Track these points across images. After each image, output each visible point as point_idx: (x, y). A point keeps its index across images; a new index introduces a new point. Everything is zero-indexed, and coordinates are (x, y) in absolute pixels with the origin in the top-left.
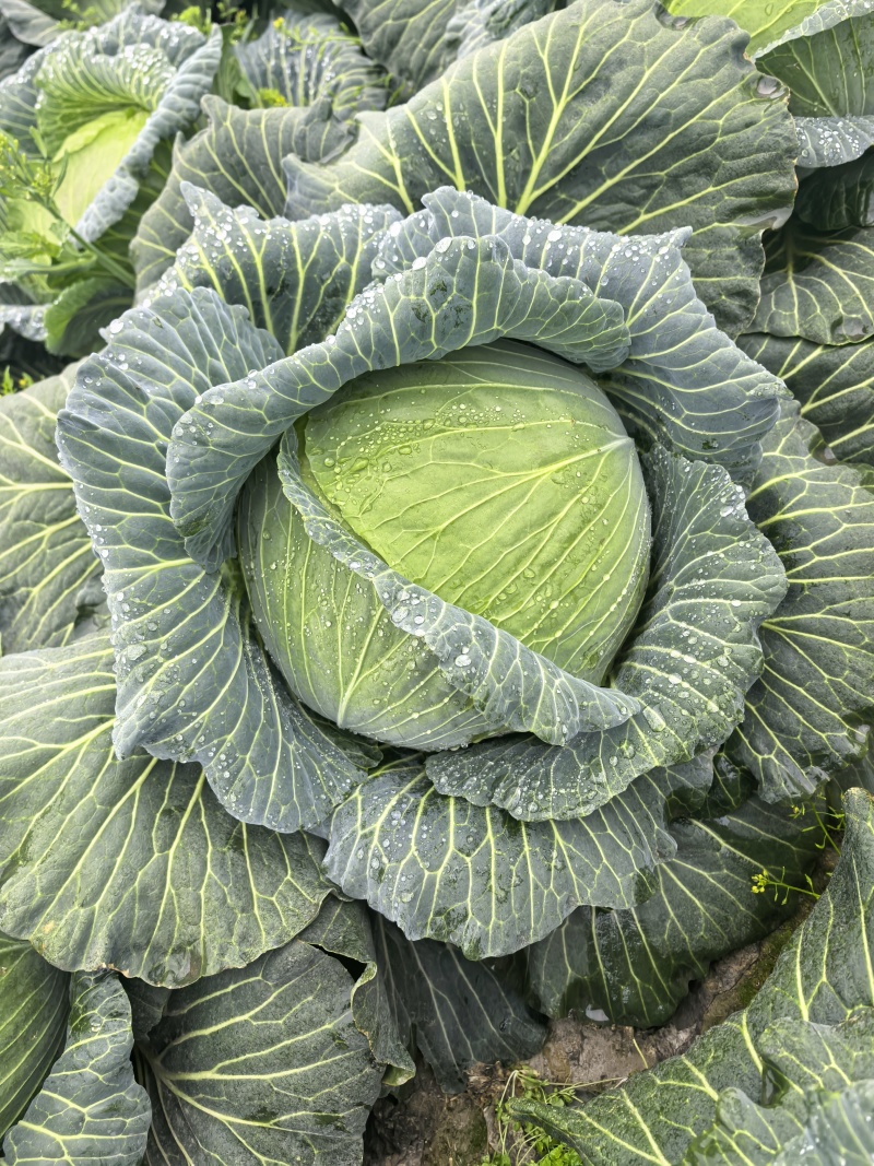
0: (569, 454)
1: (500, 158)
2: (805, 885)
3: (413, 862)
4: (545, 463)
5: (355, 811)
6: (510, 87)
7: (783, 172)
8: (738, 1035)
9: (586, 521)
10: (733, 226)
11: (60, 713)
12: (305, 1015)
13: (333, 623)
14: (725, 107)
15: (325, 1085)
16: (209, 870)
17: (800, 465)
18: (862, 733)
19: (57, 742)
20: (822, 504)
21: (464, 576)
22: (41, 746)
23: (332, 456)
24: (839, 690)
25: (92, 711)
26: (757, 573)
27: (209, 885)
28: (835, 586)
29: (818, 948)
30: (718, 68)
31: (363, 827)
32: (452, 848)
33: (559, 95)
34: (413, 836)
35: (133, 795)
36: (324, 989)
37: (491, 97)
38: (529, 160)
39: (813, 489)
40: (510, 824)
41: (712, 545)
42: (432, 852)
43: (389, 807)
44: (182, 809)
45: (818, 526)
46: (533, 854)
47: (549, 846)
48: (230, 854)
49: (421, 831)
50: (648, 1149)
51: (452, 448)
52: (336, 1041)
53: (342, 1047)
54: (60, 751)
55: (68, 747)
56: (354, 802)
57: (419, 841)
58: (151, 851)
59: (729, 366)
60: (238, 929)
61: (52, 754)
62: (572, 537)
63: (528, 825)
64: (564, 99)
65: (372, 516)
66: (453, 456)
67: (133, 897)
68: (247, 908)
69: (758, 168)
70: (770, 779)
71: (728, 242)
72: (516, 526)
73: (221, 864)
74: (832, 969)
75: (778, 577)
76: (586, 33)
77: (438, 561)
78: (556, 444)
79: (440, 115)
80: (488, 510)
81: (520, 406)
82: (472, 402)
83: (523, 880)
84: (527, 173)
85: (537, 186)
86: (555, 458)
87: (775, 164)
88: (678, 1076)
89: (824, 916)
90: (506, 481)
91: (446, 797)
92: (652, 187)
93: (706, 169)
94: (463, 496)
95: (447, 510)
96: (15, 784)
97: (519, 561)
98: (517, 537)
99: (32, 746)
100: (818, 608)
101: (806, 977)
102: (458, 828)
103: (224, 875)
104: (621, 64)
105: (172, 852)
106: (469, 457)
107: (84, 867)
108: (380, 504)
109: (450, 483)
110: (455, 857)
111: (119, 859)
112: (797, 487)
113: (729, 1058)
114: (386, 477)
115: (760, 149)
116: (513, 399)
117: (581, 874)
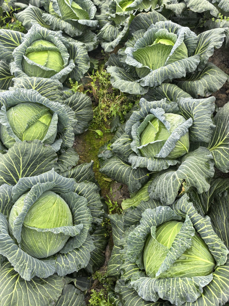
0: (55, 201)
1: (16, 169)
2: (108, 232)
3: (71, 263)
4: (54, 204)
5: (59, 264)
6: (13, 160)
7: (54, 154)
8: (116, 248)
9: (62, 207)
10: (52, 162)
11: (8, 288)
12: (71, 295)
13: (42, 242)
14: (43, 150)
15: (79, 302)
16: (46, 289)
17: (77, 185)
18: (103, 210)
19: (12, 292)
20: (83, 188)
21: (54, 224)
22: (10, 294)
23: (28, 221)
24: (98, 207)
25: (13, 284)
26: (84, 201)
27: (47, 291)
28: (90, 196)
29: (116, 233)
30: (39, 146)
31: (61, 265)
32: (74, 257)
33: (20, 158)
34: (68, 260)
35: (28, 289)
36: (70, 290)
37: (11, 162)
38: (20, 167)
39: (81, 187)
40: (77, 249)
41: (76, 201)
42: (72, 260)
43: (62, 260)
44: (35, 286)
45: (84, 191)
46: (82, 250)
47: (83, 248)
48: (46, 285)
49: (69, 259)
50: (117, 266)
51: (43, 210)
52: (77, 294)
53: (78, 295)
54: (13, 293)
55: (14, 291)
56: (57, 263)
57: (70, 260)
58: (37, 293)
59: (67, 181)
60: (56, 292)
61: (12, 294)
62: (62, 210)
63: (79, 248)
64: (21, 158)
65: (39, 225)
66: (44, 210)
67: (40, 301)
68: (54, 289)
69: (51, 155)
70: (98, 223)
71: (52, 164)
72: (56, 213)
73: (46, 287)
74: (118, 234)
75: (85, 200)
76: (20, 149)
77: (50, 224)
78: (53, 201)
79: (5, 168)
80: (52, 214)
81: (46, 199)
82: (41, 203)
83: (84, 254)
84: (20, 169)
85: (22, 170)
86: (55, 203)
87: (53, 153)
88: (113, 257)
89: (114, 230)
90: (51, 209)
91: (68, 253)
92: (38, 162)
93: (45, 157)
94: (48, 214)
95: (47, 217)
96: (11, 302)
97: (59, 217)
98: (57, 215)
99: (8, 296)
100: (90, 200)
101: (117, 236)
102: (73, 255)
103: (48, 288)
104: (27, 151)
105: (39, 291)
106: (46, 209)
107: (30, 303)
108: (39, 223)
109: (45, 214)
110: (75, 258)
111: (34, 298)
112: (79, 188)
113: (117, 250)
114: (37, 219)
115: (50, 153)
116: (45, 199)
117: (88, 249)
